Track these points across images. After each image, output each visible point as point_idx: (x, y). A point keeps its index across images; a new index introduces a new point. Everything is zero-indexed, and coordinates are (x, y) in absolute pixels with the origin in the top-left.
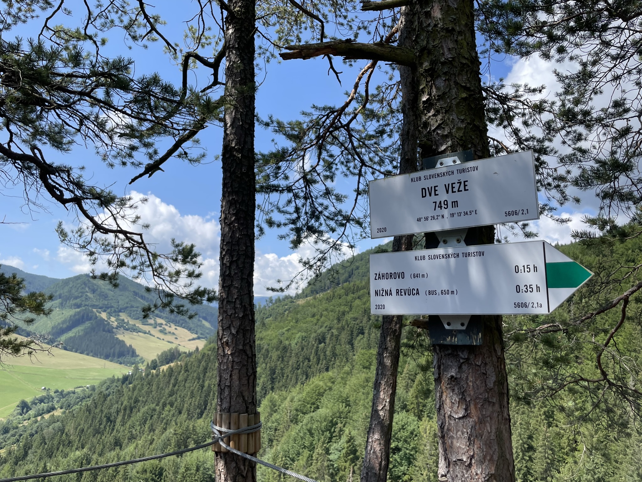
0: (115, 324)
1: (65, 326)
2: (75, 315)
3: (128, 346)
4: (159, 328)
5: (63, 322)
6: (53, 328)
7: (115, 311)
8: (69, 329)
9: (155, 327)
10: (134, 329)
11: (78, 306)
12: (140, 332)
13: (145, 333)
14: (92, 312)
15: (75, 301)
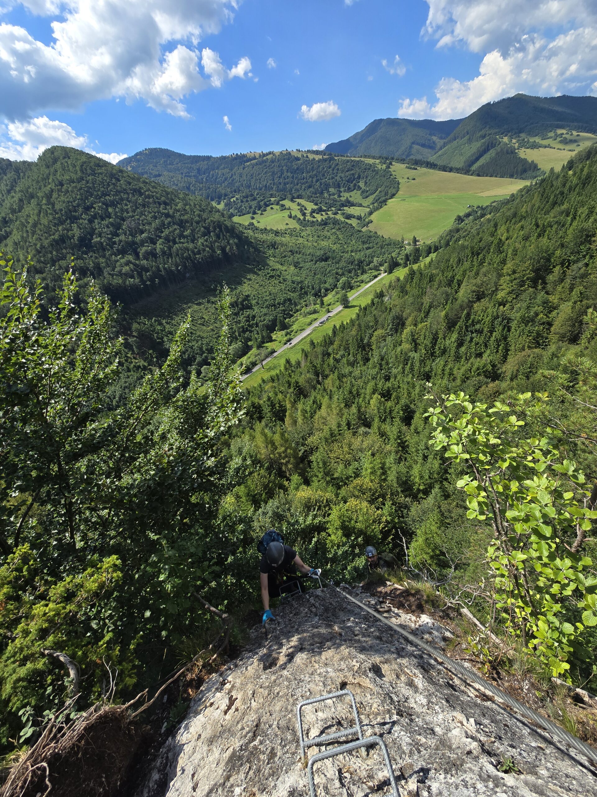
0: (516, 146)
1: (474, 158)
2: (482, 146)
3: (530, 161)
4: (559, 139)
5: (472, 155)
6: (465, 162)
7: (515, 133)
8: (477, 159)
9: (555, 139)
10: (535, 146)
11: (483, 137)
12: (540, 147)
13: (545, 147)
14: (496, 139)
15: (481, 133)
